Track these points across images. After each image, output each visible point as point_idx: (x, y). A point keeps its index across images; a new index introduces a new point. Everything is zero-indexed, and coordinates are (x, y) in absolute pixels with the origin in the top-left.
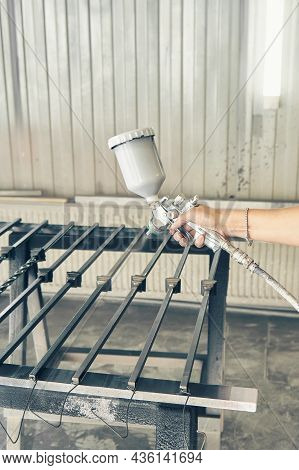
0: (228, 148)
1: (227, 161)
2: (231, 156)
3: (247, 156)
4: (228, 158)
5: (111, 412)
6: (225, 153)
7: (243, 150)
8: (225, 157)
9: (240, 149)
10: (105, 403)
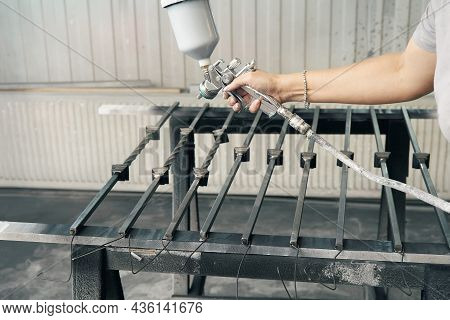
0: (356, 29)
1: (355, 43)
2: (359, 38)
3: (378, 37)
4: (356, 40)
5: (375, 276)
6: (353, 33)
7: (373, 31)
8: (353, 40)
9: (369, 30)
10: (369, 267)
